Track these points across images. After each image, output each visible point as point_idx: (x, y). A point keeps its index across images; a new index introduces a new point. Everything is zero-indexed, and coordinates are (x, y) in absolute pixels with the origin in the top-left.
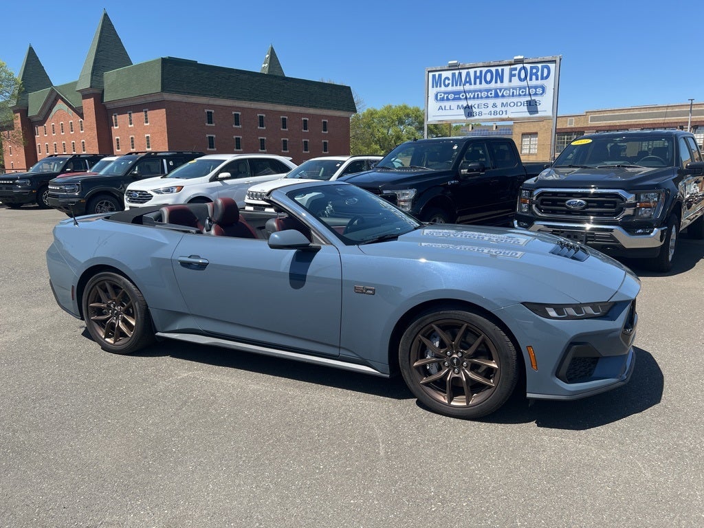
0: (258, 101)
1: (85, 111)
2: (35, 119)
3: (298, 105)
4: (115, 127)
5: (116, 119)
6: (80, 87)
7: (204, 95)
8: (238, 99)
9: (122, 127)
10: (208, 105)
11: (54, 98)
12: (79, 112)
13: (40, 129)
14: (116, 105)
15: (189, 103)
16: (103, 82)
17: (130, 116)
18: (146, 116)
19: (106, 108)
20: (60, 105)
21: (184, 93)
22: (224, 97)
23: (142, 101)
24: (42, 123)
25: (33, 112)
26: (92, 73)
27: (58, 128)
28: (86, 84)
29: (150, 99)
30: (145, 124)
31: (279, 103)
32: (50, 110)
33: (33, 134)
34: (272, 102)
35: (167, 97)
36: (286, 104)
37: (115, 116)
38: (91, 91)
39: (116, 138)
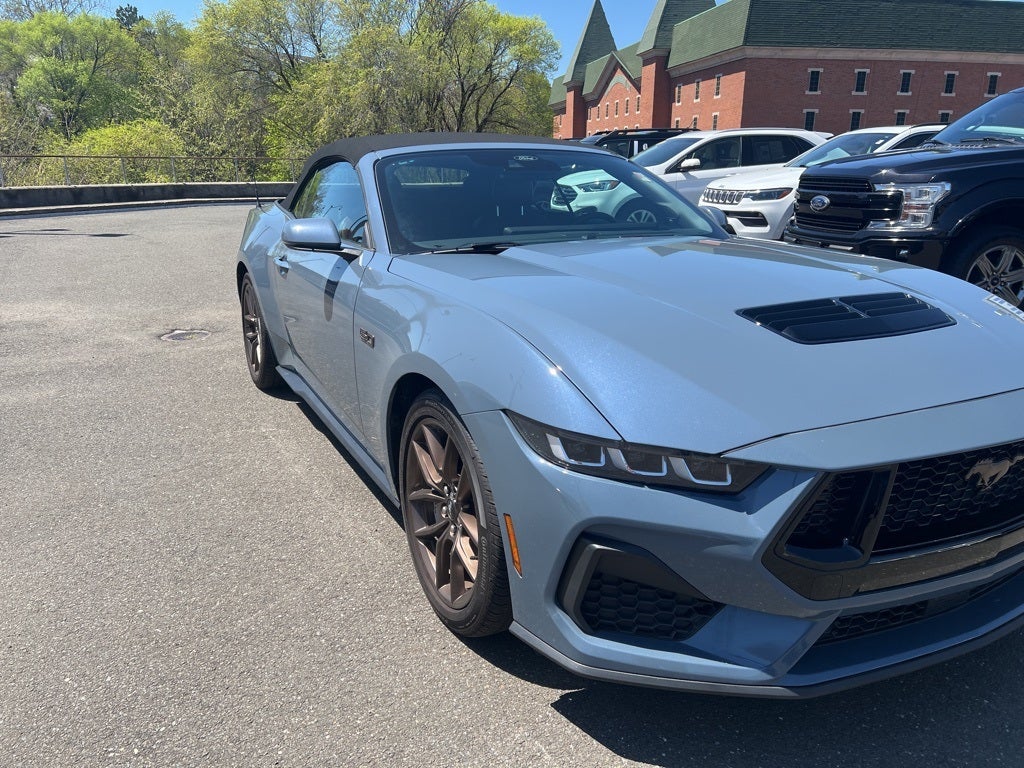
0: (905, 47)
1: (643, 83)
2: (590, 98)
3: (982, 50)
4: (677, 104)
5: (679, 92)
6: (641, 50)
7: (811, 45)
8: (869, 46)
9: (688, 103)
10: (816, 60)
11: (614, 67)
12: (637, 84)
13: (593, 111)
14: (683, 71)
15: (784, 60)
16: (671, 39)
17: (698, 86)
18: (718, 84)
19: (669, 75)
20: (619, 77)
21: (778, 44)
22: (844, 46)
23: (716, 62)
24: (595, 103)
25: (588, 89)
26: (659, 27)
27: (612, 109)
28: (648, 45)
29: (727, 59)
30: (715, 97)
31: (947, 48)
32: (607, 84)
33: (586, 118)
34: (931, 48)
35: (752, 52)
36: (960, 49)
37: (680, 87)
38: (655, 53)
39: (677, 119)
